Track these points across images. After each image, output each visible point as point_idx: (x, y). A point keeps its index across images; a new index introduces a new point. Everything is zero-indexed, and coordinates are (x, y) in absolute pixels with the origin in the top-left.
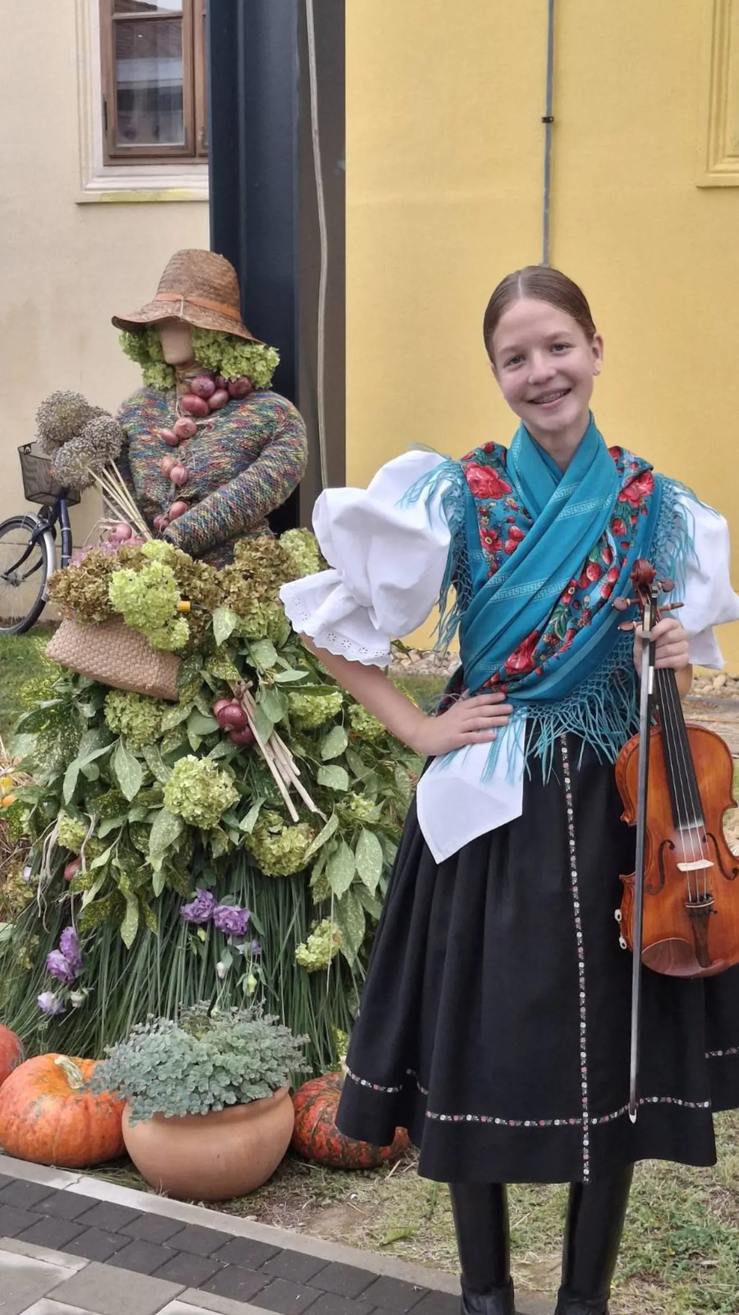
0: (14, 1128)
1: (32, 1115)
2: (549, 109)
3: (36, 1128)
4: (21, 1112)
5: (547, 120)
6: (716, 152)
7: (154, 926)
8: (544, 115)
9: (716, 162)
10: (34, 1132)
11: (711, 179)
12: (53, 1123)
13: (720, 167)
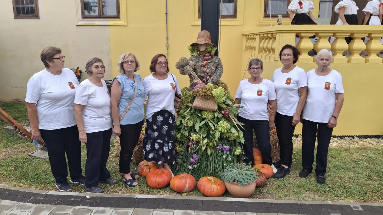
0: (209, 192)
1: (212, 189)
2: (166, 12)
3: (214, 191)
4: (210, 188)
5: (166, 14)
6: (194, 20)
7: (213, 151)
8: (166, 13)
9: (194, 22)
10: (214, 192)
11: (194, 24)
12: (217, 189)
13: (195, 22)
